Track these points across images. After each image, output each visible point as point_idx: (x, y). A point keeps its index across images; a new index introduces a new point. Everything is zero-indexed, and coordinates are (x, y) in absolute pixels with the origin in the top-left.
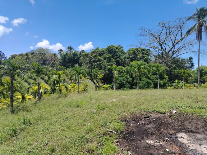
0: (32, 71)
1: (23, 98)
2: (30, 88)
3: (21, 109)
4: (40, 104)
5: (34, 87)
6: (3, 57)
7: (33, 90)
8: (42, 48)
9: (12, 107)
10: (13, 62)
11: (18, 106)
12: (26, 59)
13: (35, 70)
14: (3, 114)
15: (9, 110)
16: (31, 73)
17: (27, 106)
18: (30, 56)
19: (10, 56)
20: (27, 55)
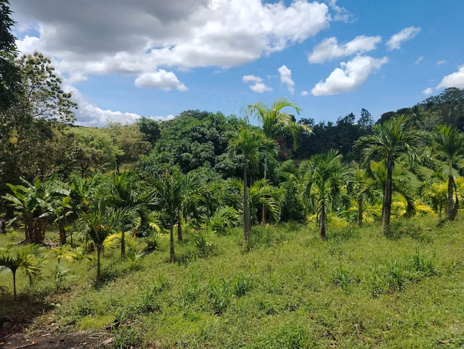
0: (435, 147)
1: (411, 208)
2: (424, 186)
3: (405, 231)
4: (452, 229)
5: (436, 186)
6: (368, 120)
7: (434, 191)
8: (454, 88)
9: (388, 224)
10: (393, 129)
11: (399, 225)
12: (414, 119)
13: (442, 144)
14: (371, 236)
15: (382, 228)
16: (433, 151)
17: (419, 228)
18: (423, 112)
19: (381, 117)
20: (416, 109)
